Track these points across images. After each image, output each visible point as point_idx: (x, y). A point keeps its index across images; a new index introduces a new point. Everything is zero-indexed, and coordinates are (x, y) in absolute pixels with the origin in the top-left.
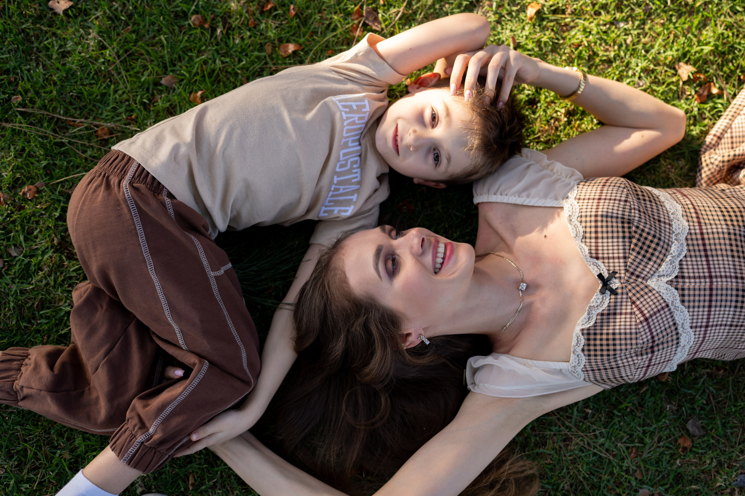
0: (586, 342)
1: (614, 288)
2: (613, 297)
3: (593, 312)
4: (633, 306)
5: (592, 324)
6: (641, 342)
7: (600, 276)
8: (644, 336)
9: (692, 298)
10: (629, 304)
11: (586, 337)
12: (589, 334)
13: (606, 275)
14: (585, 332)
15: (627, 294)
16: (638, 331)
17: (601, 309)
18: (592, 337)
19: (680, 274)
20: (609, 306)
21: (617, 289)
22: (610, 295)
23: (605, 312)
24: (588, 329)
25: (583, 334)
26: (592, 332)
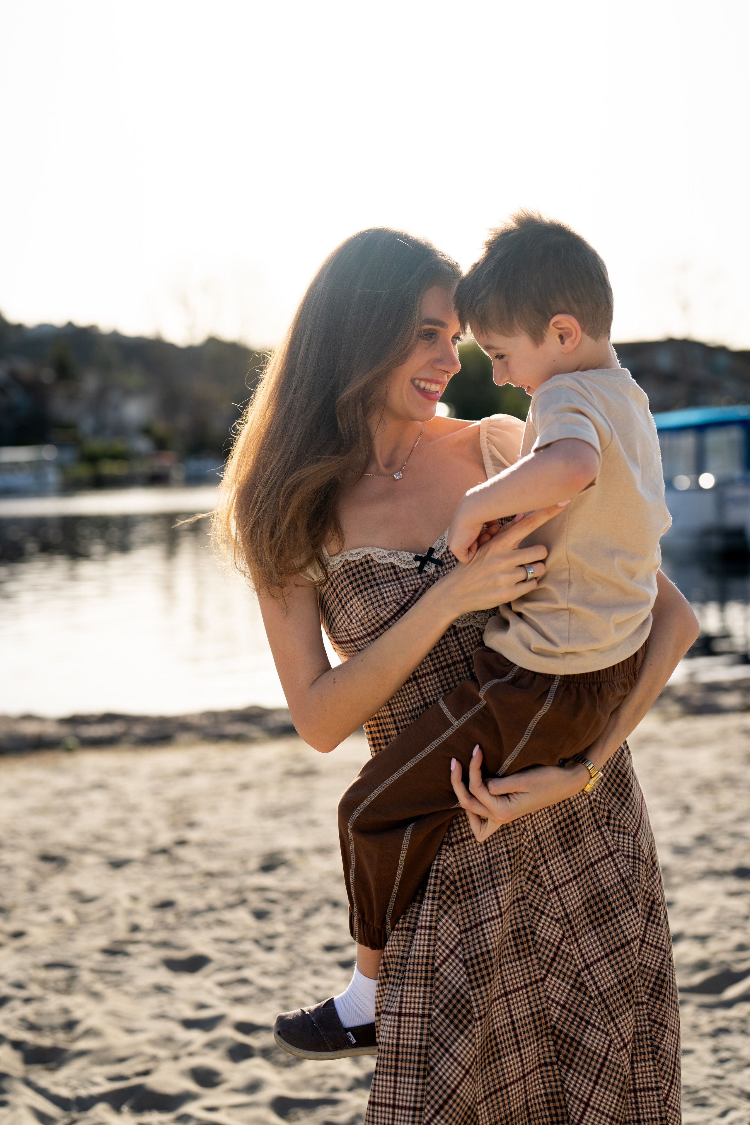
0: (358, 563)
1: (425, 568)
2: (416, 571)
3: (393, 558)
4: (412, 592)
5: (380, 562)
6: (378, 612)
7: (431, 551)
8: (385, 612)
9: (442, 659)
10: (414, 587)
11: (364, 560)
12: (367, 562)
13: (436, 556)
14: (369, 558)
15: (423, 583)
16: (389, 604)
17: (399, 564)
18: (366, 566)
19: (458, 629)
20: (405, 570)
21: (425, 571)
22: (416, 568)
23: (397, 570)
24: (372, 560)
25: (365, 557)
26: (371, 564)
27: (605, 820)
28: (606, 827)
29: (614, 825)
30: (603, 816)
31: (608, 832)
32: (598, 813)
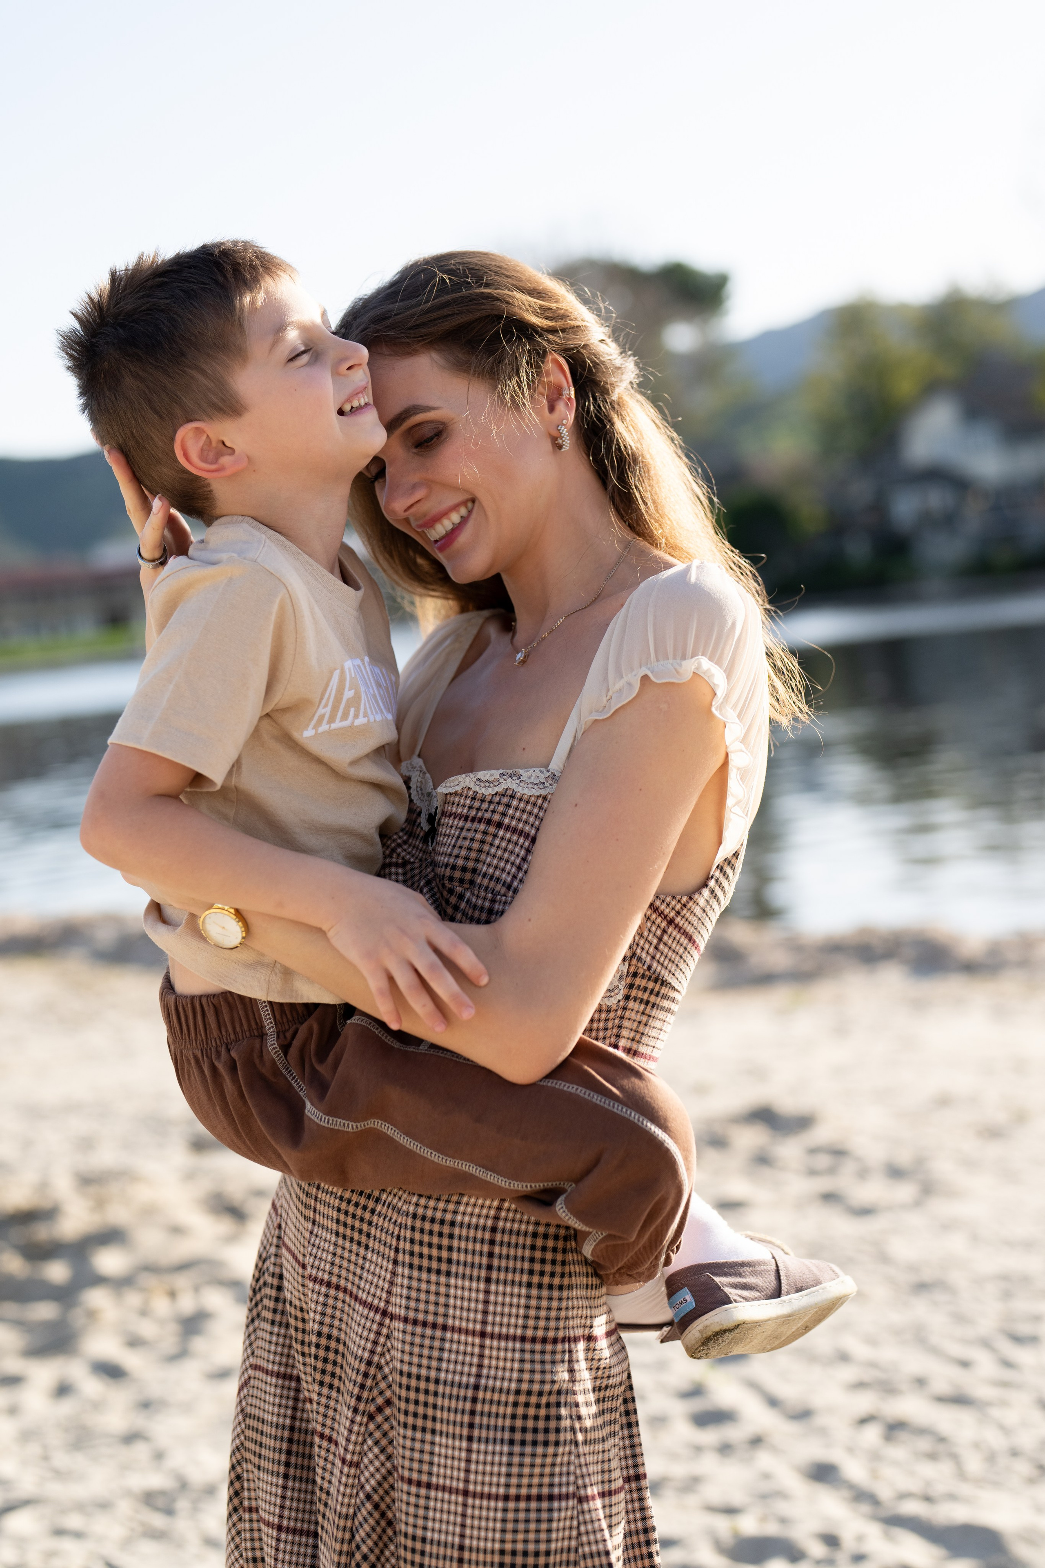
27: (372, 1408)
28: (365, 1419)
29: (379, 1427)
30: (373, 1399)
31: (363, 1429)
32: (371, 1389)
